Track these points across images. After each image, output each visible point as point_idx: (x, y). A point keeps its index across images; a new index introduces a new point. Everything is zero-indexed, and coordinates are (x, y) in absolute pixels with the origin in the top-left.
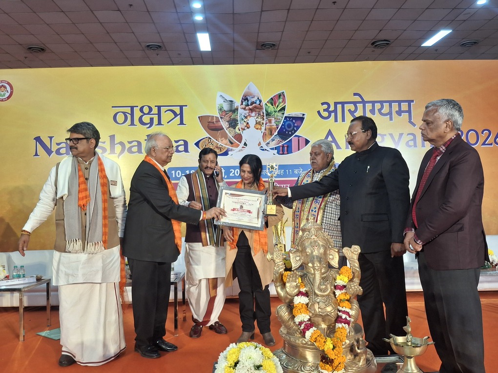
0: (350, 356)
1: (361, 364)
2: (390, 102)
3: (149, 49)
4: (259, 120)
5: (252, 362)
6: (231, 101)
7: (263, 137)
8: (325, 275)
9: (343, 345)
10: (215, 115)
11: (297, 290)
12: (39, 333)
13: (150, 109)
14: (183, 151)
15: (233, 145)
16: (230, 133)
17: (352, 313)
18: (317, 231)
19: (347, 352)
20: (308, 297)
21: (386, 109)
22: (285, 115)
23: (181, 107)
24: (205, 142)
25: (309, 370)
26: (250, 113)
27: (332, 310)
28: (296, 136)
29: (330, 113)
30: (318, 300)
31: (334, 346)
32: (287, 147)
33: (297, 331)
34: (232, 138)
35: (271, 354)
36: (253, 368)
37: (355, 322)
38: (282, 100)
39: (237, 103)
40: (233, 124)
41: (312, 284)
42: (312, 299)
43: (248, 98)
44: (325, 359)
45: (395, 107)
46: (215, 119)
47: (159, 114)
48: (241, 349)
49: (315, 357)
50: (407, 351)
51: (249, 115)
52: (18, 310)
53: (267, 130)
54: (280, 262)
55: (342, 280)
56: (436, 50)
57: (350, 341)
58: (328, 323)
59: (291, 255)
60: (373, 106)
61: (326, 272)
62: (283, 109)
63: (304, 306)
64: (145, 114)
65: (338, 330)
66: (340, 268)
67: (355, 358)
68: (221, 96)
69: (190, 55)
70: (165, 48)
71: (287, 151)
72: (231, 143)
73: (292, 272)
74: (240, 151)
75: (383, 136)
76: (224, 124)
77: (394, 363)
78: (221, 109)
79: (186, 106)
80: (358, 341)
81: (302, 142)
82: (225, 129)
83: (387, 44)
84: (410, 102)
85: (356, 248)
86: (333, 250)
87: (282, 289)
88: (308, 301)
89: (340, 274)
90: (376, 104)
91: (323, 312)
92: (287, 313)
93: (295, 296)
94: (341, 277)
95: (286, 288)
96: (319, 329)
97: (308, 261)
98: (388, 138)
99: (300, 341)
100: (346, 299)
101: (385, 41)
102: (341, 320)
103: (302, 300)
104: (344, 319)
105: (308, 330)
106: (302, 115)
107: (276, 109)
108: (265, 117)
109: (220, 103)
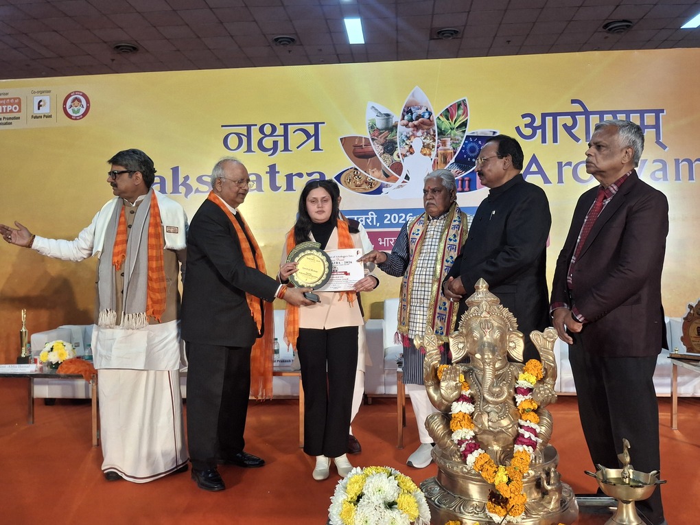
0: (536, 494)
1: (552, 506)
2: (628, 113)
3: (278, 44)
4: (428, 141)
5: (382, 497)
6: (388, 115)
7: (434, 166)
8: (501, 372)
9: (524, 477)
10: (364, 136)
11: (457, 392)
13: (274, 128)
15: (389, 179)
16: (385, 162)
17: (542, 430)
18: (491, 305)
19: (530, 488)
20: (473, 403)
22: (466, 134)
23: (316, 125)
24: (349, 174)
25: (472, 513)
26: (415, 132)
27: (509, 425)
29: (535, 130)
30: (489, 409)
31: (509, 479)
32: (469, 181)
33: (456, 453)
34: (388, 169)
35: (413, 486)
36: (383, 506)
37: (544, 444)
38: (462, 111)
39: (397, 117)
40: (390, 147)
41: (481, 384)
42: (479, 407)
43: (413, 109)
44: (496, 498)
46: (364, 141)
47: (286, 136)
48: (367, 476)
49: (482, 492)
50: (621, 491)
51: (413, 135)
53: (439, 155)
54: (433, 350)
55: (526, 379)
57: (535, 471)
58: (503, 443)
59: (451, 340)
61: (503, 368)
62: (464, 124)
63: (466, 417)
64: (266, 136)
65: (517, 454)
66: (525, 362)
67: (543, 497)
68: (373, 107)
69: (336, 51)
70: (300, 41)
71: (469, 187)
72: (387, 176)
73: (450, 366)
74: (399, 187)
76: (377, 149)
77: (606, 507)
78: (372, 127)
79: (324, 123)
80: (548, 474)
82: (378, 156)
83: (627, 25)
84: (658, 112)
85: (552, 332)
86: (515, 334)
87: (436, 390)
88: (473, 409)
89: (524, 372)
90: (605, 116)
91: (495, 426)
92: (441, 426)
93: (454, 401)
94: (526, 375)
95: (440, 389)
96: (489, 452)
97: (475, 350)
99: (459, 468)
100: (533, 408)
101: (624, 21)
102: (523, 440)
103: (464, 408)
104: (527, 439)
105: (471, 452)
106: (492, 133)
107: (453, 125)
108: (436, 138)
109: (371, 118)
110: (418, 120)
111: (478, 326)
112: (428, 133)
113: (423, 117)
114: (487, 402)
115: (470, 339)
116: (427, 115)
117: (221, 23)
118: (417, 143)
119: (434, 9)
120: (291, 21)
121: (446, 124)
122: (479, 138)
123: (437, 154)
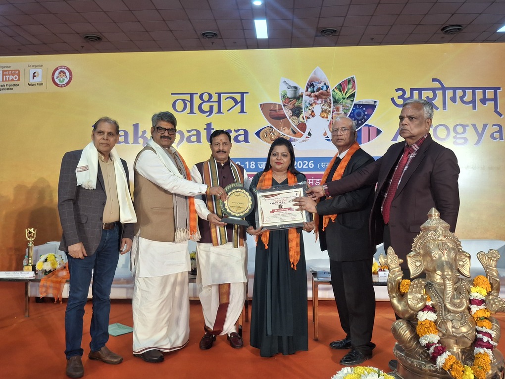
2: (474, 89)
3: (205, 37)
4: (325, 108)
6: (296, 88)
7: (330, 126)
11: (422, 303)
13: (210, 96)
14: (242, 141)
15: (296, 135)
16: (293, 123)
17: (493, 334)
18: (445, 230)
21: (468, 98)
22: (355, 102)
23: (242, 94)
24: (266, 131)
26: (316, 100)
28: (366, 125)
30: (450, 317)
31: (475, 377)
33: (422, 354)
34: (296, 127)
38: (351, 85)
39: (302, 89)
40: (297, 112)
41: (441, 297)
42: (442, 315)
43: (314, 84)
45: (479, 94)
46: (277, 107)
47: (219, 102)
51: (315, 102)
54: (396, 267)
55: (478, 293)
57: (492, 370)
58: (462, 346)
60: (455, 93)
61: (457, 282)
62: (353, 95)
63: (432, 324)
64: (205, 102)
65: (479, 356)
68: (285, 82)
69: (246, 43)
70: (221, 36)
72: (294, 133)
74: (303, 141)
75: (464, 127)
76: (287, 112)
78: (284, 96)
79: (248, 93)
81: (373, 133)
82: (288, 118)
83: (459, 29)
84: (496, 89)
85: (494, 253)
86: (463, 254)
87: (399, 301)
88: (437, 317)
89: (474, 286)
90: (457, 91)
91: (458, 332)
92: (407, 332)
93: (420, 311)
94: (478, 289)
95: (407, 300)
96: (453, 353)
97: (434, 267)
98: (470, 129)
99: (427, 367)
100: (486, 317)
101: (457, 25)
102: (482, 344)
103: (430, 316)
104: (486, 342)
105: (440, 354)
106: (374, 102)
107: (344, 96)
108: (332, 105)
109: (283, 90)
110: (318, 91)
111: (436, 247)
112: (326, 102)
113: (322, 89)
114: (449, 311)
115: (428, 259)
116: (325, 88)
117: (164, 20)
118: (317, 109)
119: (320, 14)
120: (215, 20)
121: (339, 95)
123: (332, 117)
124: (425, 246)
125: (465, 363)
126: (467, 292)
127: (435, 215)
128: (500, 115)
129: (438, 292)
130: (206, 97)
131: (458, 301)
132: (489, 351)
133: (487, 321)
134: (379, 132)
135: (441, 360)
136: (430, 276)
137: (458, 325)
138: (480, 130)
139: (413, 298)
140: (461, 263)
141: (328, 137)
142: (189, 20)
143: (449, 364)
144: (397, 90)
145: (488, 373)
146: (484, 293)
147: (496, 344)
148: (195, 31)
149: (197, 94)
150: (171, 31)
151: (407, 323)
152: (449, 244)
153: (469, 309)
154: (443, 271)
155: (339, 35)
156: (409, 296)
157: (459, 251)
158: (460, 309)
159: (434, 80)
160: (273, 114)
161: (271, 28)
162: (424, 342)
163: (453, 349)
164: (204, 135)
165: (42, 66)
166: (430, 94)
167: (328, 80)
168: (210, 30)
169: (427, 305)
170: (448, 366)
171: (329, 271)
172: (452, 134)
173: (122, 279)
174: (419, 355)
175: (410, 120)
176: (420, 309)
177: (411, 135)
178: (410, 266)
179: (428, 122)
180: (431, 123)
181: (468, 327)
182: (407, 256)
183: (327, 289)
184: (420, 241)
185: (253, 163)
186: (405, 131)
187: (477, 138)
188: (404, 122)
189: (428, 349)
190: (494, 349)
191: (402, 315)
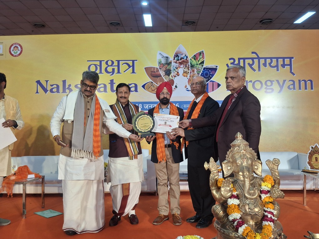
2: (277, 58)
3: (112, 25)
4: (186, 70)
6: (167, 57)
7: (188, 82)
8: (252, 182)
10: (156, 67)
11: (230, 193)
12: (36, 213)
13: (113, 62)
14: (134, 91)
16: (166, 79)
18: (245, 146)
20: (239, 199)
21: (274, 63)
22: (204, 67)
23: (133, 61)
24: (148, 85)
26: (180, 65)
27: (259, 211)
28: (211, 81)
30: (247, 202)
38: (202, 56)
39: (171, 59)
40: (168, 72)
41: (242, 187)
42: (243, 201)
43: (179, 55)
45: (281, 61)
46: (156, 69)
47: (118, 66)
51: (179, 67)
52: (22, 197)
55: (266, 186)
56: (304, 26)
57: (274, 235)
58: (256, 220)
60: (265, 61)
61: (253, 180)
62: (203, 62)
63: (236, 207)
64: (109, 66)
65: (265, 227)
68: (160, 53)
69: (139, 29)
70: (122, 24)
75: (272, 82)
76: (162, 73)
78: (160, 63)
79: (137, 60)
80: (280, 235)
81: (215, 86)
82: (163, 76)
83: (270, 21)
84: (291, 58)
85: (277, 161)
86: (258, 162)
87: (217, 192)
88: (239, 202)
89: (264, 182)
90: (267, 59)
91: (252, 212)
92: (221, 212)
93: (229, 198)
94: (266, 183)
95: (221, 191)
96: (249, 225)
97: (238, 171)
98: (275, 83)
99: (233, 234)
100: (271, 201)
101: (269, 19)
102: (267, 219)
103: (235, 201)
104: (269, 218)
105: (241, 226)
106: (216, 67)
107: (197, 63)
108: (190, 68)
109: (159, 59)
110: (181, 60)
111: (239, 157)
112: (186, 66)
113: (184, 58)
114: (247, 198)
115: (235, 165)
116: (185, 58)
117: (85, 14)
118: (181, 71)
119: (184, 11)
120: (118, 15)
121: (194, 62)
122: (210, 69)
123: (190, 76)
124: (233, 157)
125: (257, 231)
126: (259, 186)
127: (239, 137)
128: (294, 74)
129: (241, 185)
130: (110, 63)
131: (253, 192)
132: (272, 224)
133: (271, 204)
134: (219, 85)
135: (241, 230)
136: (236, 176)
137: (252, 207)
138: (281, 84)
139: (224, 190)
140: (256, 167)
141: (187, 89)
142: (102, 14)
143: (246, 232)
144: (230, 59)
145: (271, 237)
146: (270, 186)
147: (276, 219)
148: (106, 21)
149: (104, 61)
150: (90, 21)
151: (221, 206)
152: (247, 155)
153: (260, 197)
154: (243, 173)
155: (197, 25)
156: (222, 189)
157: (254, 159)
158: (254, 197)
159: (253, 53)
160: (153, 73)
161: (154, 20)
162: (231, 218)
163: (250, 222)
164: (109, 87)
165: (2, 43)
166: (250, 61)
167: (187, 52)
168: (114, 21)
169: (233, 195)
170: (245, 234)
171: (187, 173)
172: (264, 86)
173: (54, 181)
174: (229, 227)
175: (232, 79)
176: (229, 197)
177: (233, 88)
178: (223, 169)
179: (243, 79)
180: (245, 79)
181: (259, 208)
182: (222, 163)
183: (186, 184)
184: (231, 153)
185: (140, 105)
186: (229, 86)
187: (280, 89)
188: (228, 81)
189: (234, 223)
190: (275, 222)
191: (219, 201)
